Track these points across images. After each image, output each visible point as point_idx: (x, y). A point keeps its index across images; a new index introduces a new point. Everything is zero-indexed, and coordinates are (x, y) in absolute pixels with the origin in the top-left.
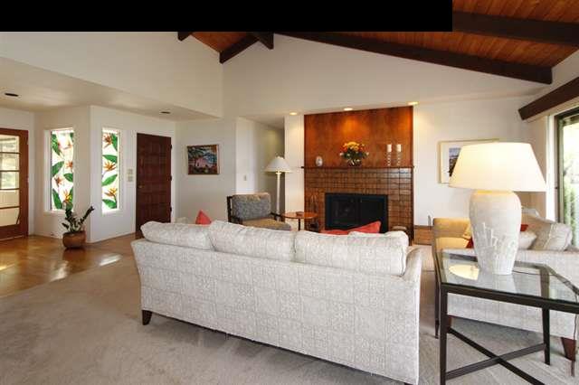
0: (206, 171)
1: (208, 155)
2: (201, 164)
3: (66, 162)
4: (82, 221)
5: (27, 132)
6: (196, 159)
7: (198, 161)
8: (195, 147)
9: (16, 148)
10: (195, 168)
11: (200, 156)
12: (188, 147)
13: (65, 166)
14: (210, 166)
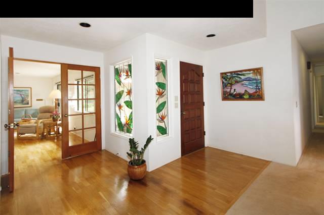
0: (246, 97)
1: (249, 79)
2: (238, 89)
3: (126, 91)
4: (143, 150)
5: (99, 68)
6: (231, 85)
7: (234, 87)
8: (231, 73)
9: (93, 81)
10: (231, 94)
11: (237, 82)
12: (222, 74)
13: (125, 94)
14: (251, 91)
